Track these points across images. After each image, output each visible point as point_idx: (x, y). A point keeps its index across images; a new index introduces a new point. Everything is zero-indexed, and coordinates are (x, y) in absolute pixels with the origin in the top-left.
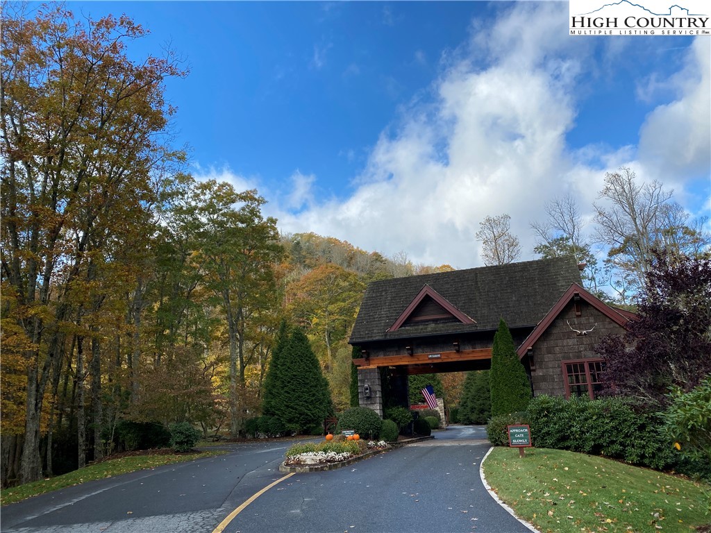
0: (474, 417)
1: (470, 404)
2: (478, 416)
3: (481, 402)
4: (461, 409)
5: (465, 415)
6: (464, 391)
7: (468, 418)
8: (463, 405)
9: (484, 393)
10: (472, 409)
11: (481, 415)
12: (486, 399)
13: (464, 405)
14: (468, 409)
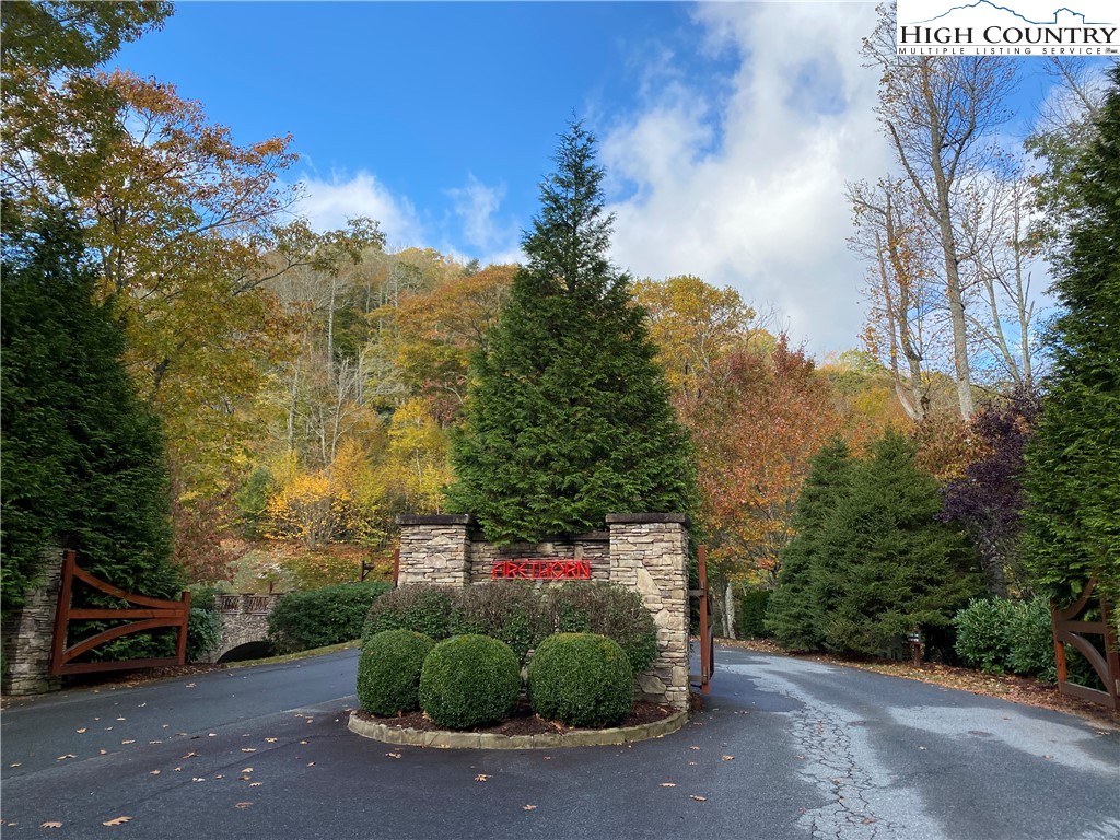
0: (834, 627)
1: (818, 575)
2: (852, 627)
3: (869, 567)
4: (779, 593)
5: (798, 617)
6: (796, 527)
7: (808, 630)
8: (788, 580)
9: (883, 532)
10: (829, 594)
11: (867, 622)
12: (890, 557)
13: (795, 575)
14: (811, 593)
